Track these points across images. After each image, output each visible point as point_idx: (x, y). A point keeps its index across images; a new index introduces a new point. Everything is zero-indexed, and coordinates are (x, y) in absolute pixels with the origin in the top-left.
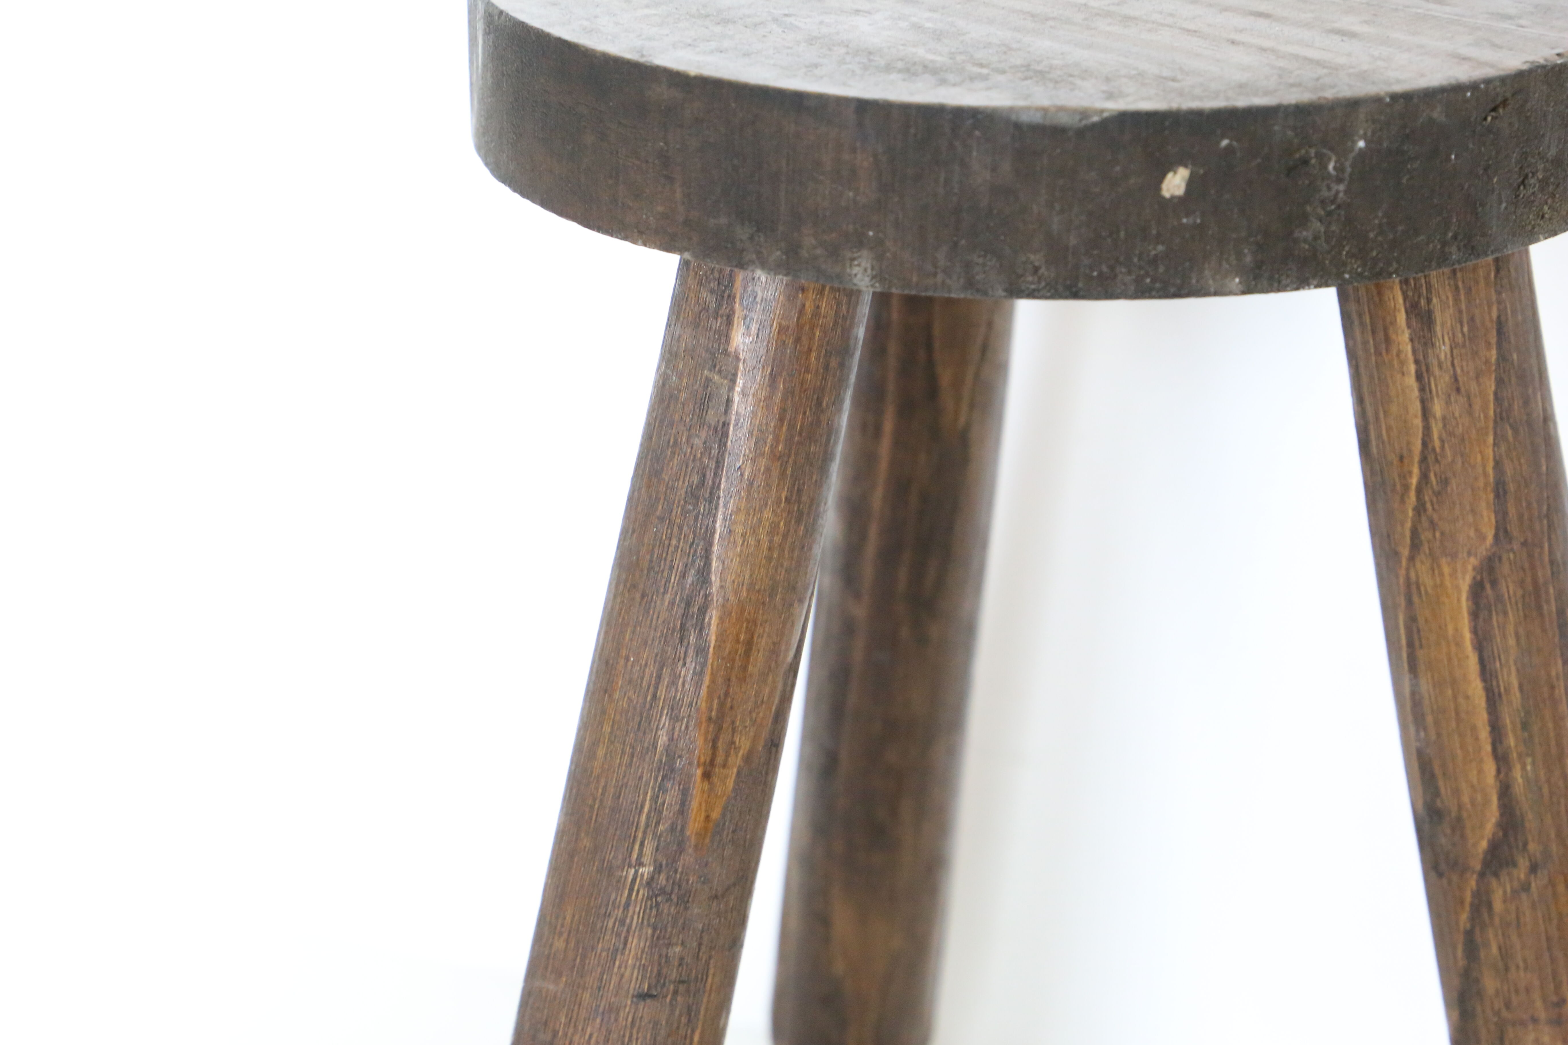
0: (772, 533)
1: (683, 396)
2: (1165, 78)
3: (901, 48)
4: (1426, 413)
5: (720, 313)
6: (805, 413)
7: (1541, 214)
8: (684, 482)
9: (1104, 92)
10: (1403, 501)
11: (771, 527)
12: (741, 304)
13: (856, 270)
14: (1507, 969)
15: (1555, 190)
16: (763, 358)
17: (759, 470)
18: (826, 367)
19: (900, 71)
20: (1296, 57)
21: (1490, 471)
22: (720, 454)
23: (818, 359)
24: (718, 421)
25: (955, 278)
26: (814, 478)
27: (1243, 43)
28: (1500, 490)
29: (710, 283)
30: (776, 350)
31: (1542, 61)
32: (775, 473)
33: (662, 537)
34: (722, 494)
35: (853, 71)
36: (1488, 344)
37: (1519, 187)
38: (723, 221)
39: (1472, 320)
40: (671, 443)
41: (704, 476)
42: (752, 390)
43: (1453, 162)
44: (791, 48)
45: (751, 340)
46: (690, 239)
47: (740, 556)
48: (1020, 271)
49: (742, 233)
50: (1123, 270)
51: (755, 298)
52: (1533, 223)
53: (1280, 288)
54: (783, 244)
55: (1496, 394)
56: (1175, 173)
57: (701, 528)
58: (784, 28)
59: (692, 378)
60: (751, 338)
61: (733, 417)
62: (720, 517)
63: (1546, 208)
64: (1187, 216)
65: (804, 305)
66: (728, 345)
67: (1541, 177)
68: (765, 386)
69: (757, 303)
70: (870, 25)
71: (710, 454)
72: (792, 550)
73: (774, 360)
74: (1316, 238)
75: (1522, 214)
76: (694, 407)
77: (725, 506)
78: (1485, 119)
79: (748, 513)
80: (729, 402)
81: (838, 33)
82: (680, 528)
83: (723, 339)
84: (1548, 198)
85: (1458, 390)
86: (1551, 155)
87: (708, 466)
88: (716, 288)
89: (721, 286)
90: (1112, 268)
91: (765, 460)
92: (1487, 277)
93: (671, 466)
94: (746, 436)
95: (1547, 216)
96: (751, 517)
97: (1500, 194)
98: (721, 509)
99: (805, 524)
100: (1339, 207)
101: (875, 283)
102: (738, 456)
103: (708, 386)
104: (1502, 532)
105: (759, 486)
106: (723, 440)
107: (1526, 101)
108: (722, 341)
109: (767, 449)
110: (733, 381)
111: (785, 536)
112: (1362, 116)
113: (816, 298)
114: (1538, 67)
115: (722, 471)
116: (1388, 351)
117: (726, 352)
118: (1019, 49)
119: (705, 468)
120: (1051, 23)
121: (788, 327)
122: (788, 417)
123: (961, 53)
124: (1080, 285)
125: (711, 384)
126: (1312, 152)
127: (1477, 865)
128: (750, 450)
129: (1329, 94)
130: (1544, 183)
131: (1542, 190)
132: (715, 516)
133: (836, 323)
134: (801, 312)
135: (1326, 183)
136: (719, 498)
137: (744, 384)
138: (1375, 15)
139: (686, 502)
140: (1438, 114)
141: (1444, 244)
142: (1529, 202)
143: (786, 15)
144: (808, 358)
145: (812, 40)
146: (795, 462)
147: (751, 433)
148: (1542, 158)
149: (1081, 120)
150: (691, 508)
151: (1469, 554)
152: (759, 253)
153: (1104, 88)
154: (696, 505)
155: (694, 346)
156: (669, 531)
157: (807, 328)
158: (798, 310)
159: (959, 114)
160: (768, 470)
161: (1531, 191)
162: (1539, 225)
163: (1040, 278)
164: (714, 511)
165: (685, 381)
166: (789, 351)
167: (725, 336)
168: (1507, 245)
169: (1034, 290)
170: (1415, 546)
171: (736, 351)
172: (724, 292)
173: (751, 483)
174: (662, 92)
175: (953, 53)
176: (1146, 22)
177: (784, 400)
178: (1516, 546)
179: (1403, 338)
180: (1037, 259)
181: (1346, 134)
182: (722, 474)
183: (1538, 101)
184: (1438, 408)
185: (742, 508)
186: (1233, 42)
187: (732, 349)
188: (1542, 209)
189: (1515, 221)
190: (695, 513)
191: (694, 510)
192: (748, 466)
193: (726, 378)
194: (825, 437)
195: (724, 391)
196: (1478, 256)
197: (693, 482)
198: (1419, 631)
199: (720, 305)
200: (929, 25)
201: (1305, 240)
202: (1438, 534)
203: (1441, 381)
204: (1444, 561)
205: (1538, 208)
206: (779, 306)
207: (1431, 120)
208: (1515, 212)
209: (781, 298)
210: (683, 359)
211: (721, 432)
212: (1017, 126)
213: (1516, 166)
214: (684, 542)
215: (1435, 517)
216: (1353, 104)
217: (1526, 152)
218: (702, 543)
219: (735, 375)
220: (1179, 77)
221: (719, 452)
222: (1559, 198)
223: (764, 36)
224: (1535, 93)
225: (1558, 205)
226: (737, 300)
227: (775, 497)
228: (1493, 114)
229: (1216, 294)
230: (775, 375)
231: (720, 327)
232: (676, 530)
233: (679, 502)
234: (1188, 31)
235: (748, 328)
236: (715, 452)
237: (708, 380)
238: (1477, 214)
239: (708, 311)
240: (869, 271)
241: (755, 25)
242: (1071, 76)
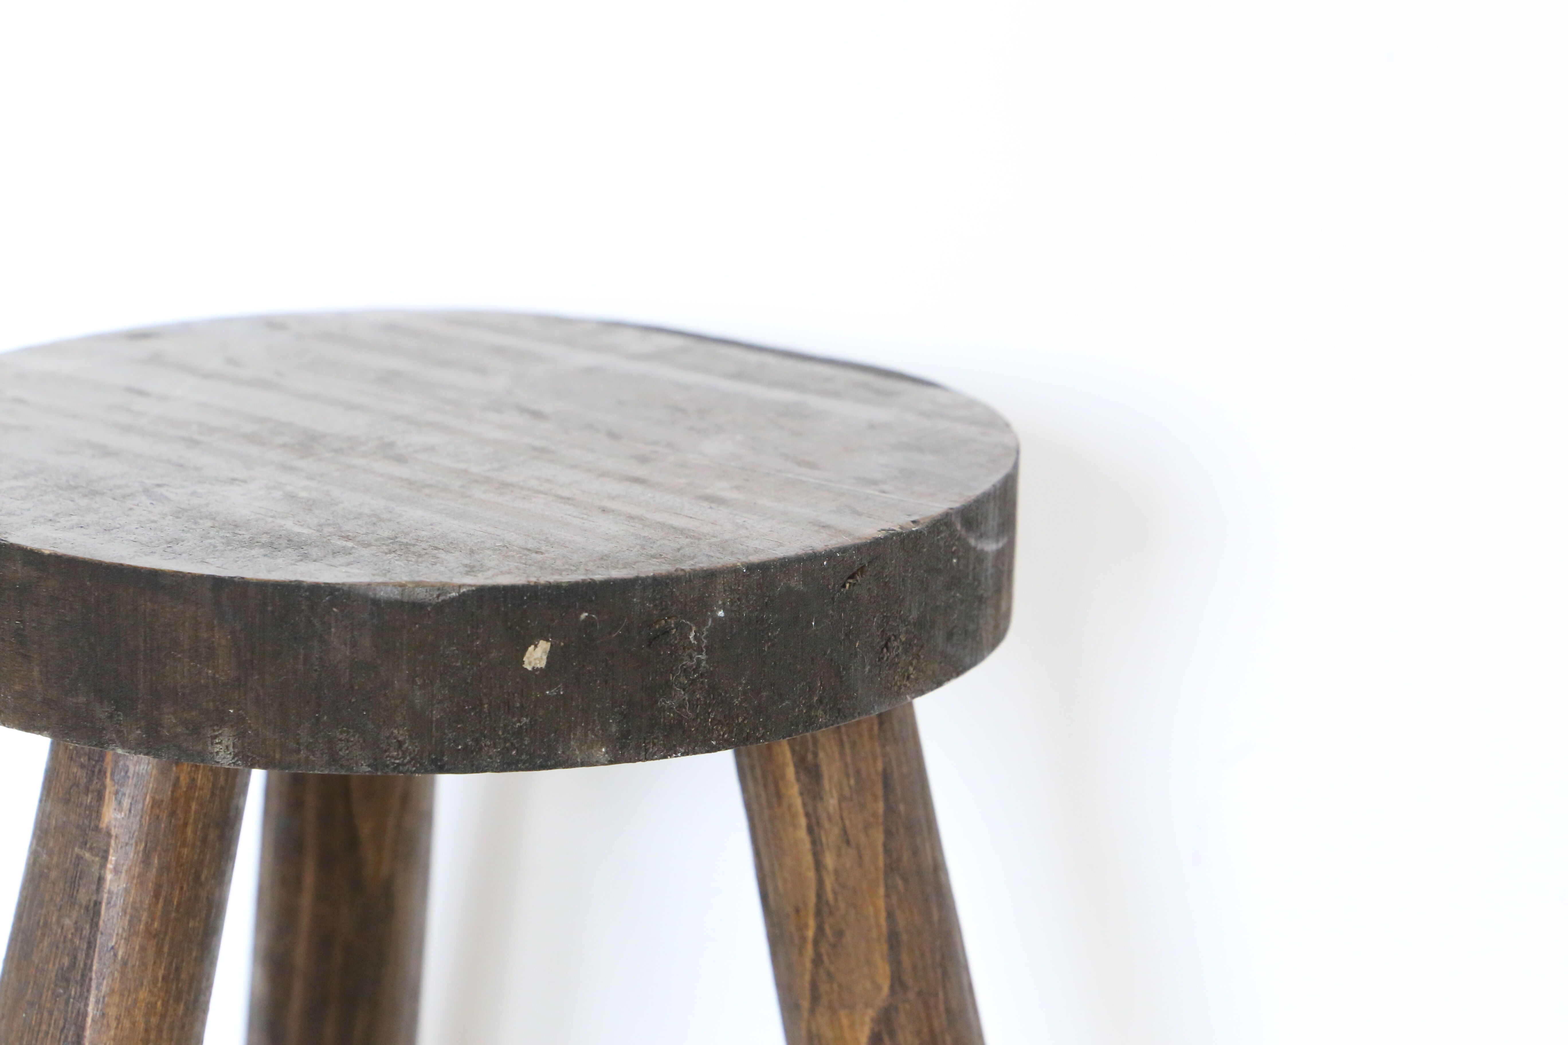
0: (147, 1015)
1: (54, 874)
2: (529, 550)
3: (270, 520)
4: (818, 865)
5: (91, 788)
6: (182, 888)
7: (906, 674)
8: (54, 964)
9: (466, 566)
10: (801, 954)
11: (148, 1008)
12: (112, 779)
13: (217, 748)
15: (920, 651)
16: (136, 834)
17: (134, 949)
18: (204, 840)
19: (263, 546)
20: (662, 525)
21: (883, 922)
22: (92, 933)
23: (195, 832)
24: (90, 900)
25: (318, 754)
26: (194, 954)
27: (613, 511)
28: (893, 940)
29: (80, 758)
30: (150, 824)
31: (898, 529)
32: (151, 952)
33: (31, 1023)
34: (94, 976)
35: (215, 547)
36: (875, 797)
37: (882, 650)
38: (82, 699)
39: (858, 772)
40: (41, 923)
41: (75, 958)
42: (125, 867)
43: (814, 628)
44: (155, 522)
45: (123, 816)
46: (48, 718)
47: (114, 1040)
48: (384, 746)
49: (101, 712)
50: (488, 743)
51: (127, 772)
52: (899, 684)
53: (648, 757)
54: (143, 723)
55: (885, 845)
56: (536, 646)
57: (72, 1013)
58: (153, 500)
59: (62, 856)
60: (123, 814)
61: (105, 896)
62: (92, 999)
63: (911, 669)
64: (549, 690)
65: (178, 778)
66: (99, 821)
67: (904, 639)
68: (138, 862)
69: (129, 777)
70: (243, 495)
71: (81, 934)
72: (171, 1029)
73: (147, 835)
74: (681, 706)
75: (887, 675)
76: (65, 886)
77: (98, 988)
78: (844, 586)
79: (122, 995)
80: (101, 880)
81: (207, 505)
82: (51, 1013)
83: (94, 815)
84: (912, 660)
85: (848, 842)
86: (913, 618)
87: (79, 946)
88: (86, 763)
89: (91, 761)
90: (477, 741)
91: (139, 939)
92: (871, 730)
93: (40, 948)
94: (118, 914)
95: (912, 676)
96: (125, 998)
97: (863, 657)
98: (93, 992)
99: (186, 1003)
100: (702, 675)
101: (237, 761)
102: (111, 935)
103: (78, 865)
104: (898, 982)
105: (134, 966)
106: (95, 920)
107: (883, 568)
108: (93, 817)
109: (141, 927)
110: (105, 858)
111: (163, 1017)
112: (720, 587)
113: (191, 770)
114: (893, 535)
115: (94, 951)
116: (780, 804)
117: (97, 829)
118: (389, 520)
119: (76, 949)
120: (427, 491)
121: (162, 801)
122: (163, 894)
123: (329, 525)
124: (446, 759)
125: (81, 861)
126: (672, 622)
128: (123, 928)
129: (687, 566)
130: (908, 645)
131: (906, 651)
132: (87, 998)
133: (213, 794)
134: (176, 784)
135: (688, 652)
136: (91, 979)
137: (116, 861)
138: (747, 480)
139: (56, 985)
140: (796, 582)
141: (810, 708)
142: (893, 664)
143: (159, 486)
144: (184, 832)
145: (179, 512)
146: (172, 939)
147: (125, 912)
148: (903, 621)
149: (438, 596)
150: (62, 991)
151: (867, 1005)
152: (118, 732)
153: (467, 562)
154: (67, 988)
155: (64, 822)
156: (39, 1016)
157: (182, 800)
158: (171, 783)
159: (316, 591)
160: (143, 949)
161: (895, 653)
162: (905, 686)
163: (404, 753)
164: (86, 994)
165: (55, 859)
166: (163, 826)
167: (96, 811)
168: (873, 707)
169: (399, 764)
170: (815, 998)
171: (107, 827)
172: (94, 766)
173: (125, 964)
174: (18, 570)
175: (321, 526)
176: (522, 488)
177: (160, 875)
178: (911, 995)
179: (793, 792)
180: (400, 733)
181: (705, 605)
182: (94, 955)
183: (896, 567)
184: (829, 861)
185: (116, 990)
186: (604, 510)
187: (103, 825)
188: (907, 670)
189: (880, 683)
190: (65, 996)
191: (65, 993)
192: (121, 946)
193: (97, 855)
194: (204, 912)
195: (95, 869)
196: (845, 718)
197: (64, 964)
199: (90, 781)
200: (303, 494)
201: (670, 709)
202: (835, 986)
203: (831, 835)
204: (843, 1014)
205: (904, 670)
206: (152, 779)
207: (789, 590)
208: (880, 674)
209: (154, 772)
210: (53, 837)
211: (93, 911)
212: (376, 602)
213: (878, 631)
214: (54, 1028)
215: (832, 969)
216: (710, 575)
217: (886, 616)
218: (73, 1028)
219: (107, 852)
220: (544, 549)
221: (90, 933)
222: (924, 658)
223: (131, 509)
224: (891, 560)
225: (923, 665)
226: (108, 775)
227: (151, 976)
228: (851, 581)
229: (583, 764)
230: (149, 851)
231: (91, 802)
232: (46, 1014)
233: (49, 985)
234: (562, 498)
235: (120, 803)
236: (86, 932)
237: (79, 858)
238: (841, 678)
239: (78, 786)
240: (231, 749)
241: (124, 497)
242: (436, 548)
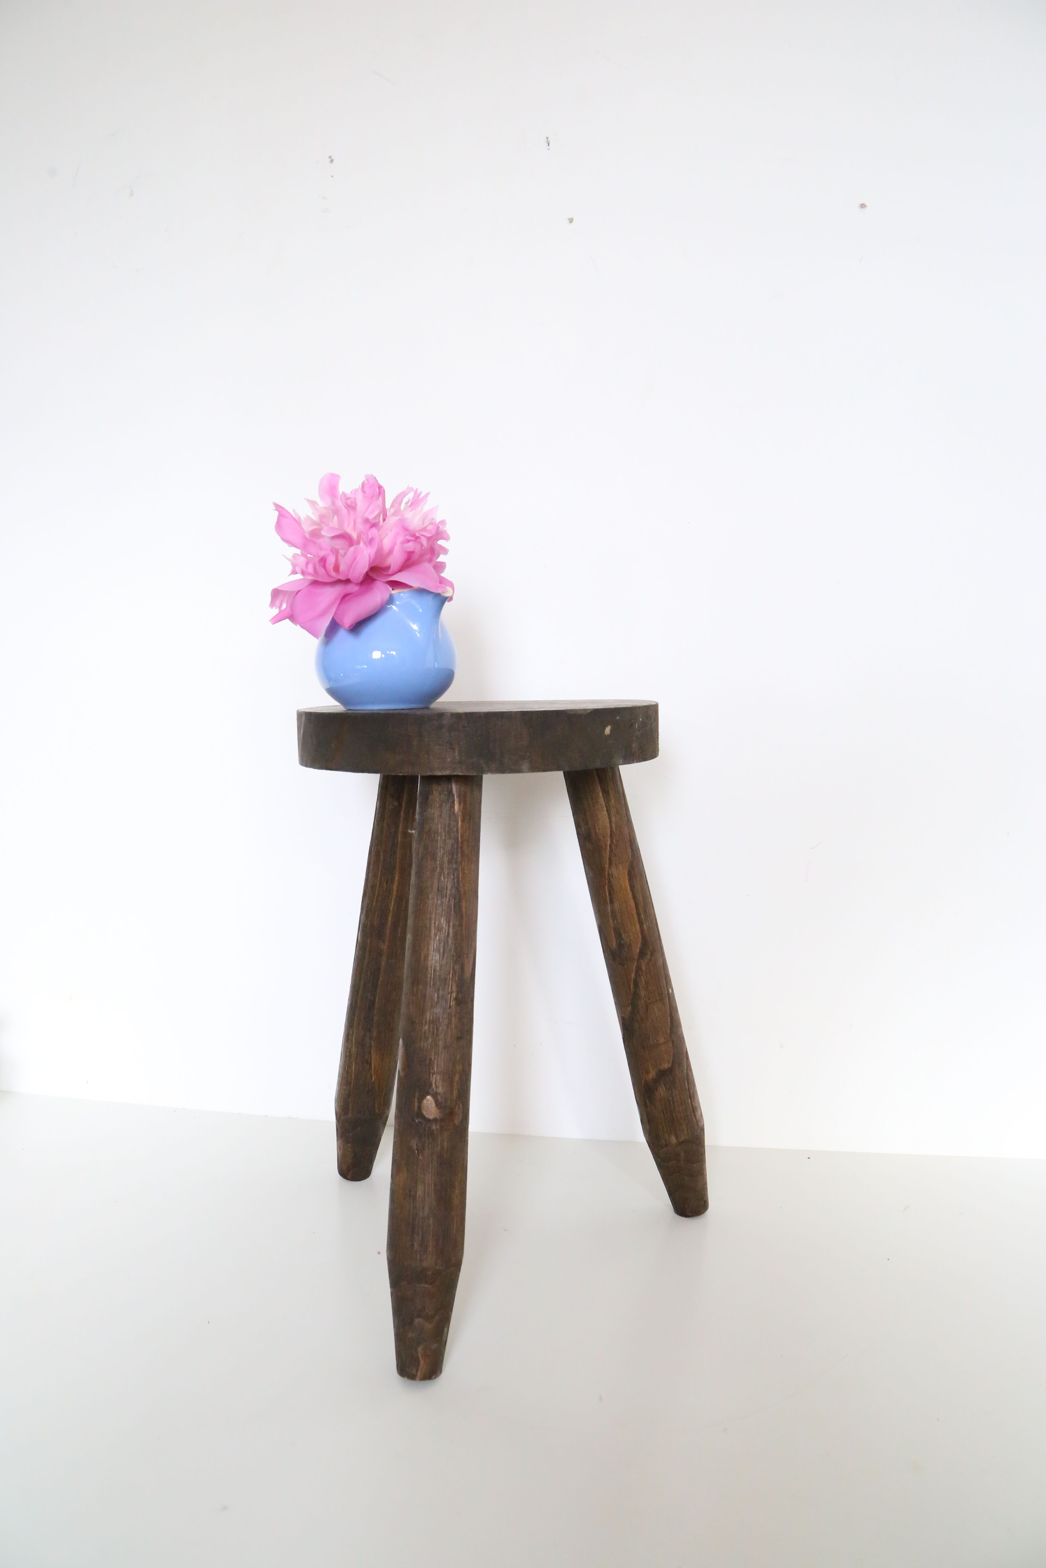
14: (647, 987)
56: (608, 728)
92: (609, 779)
126: (633, 721)
127: (636, 957)
149: (585, 712)
151: (627, 862)
184: (613, 819)
198: (613, 890)
